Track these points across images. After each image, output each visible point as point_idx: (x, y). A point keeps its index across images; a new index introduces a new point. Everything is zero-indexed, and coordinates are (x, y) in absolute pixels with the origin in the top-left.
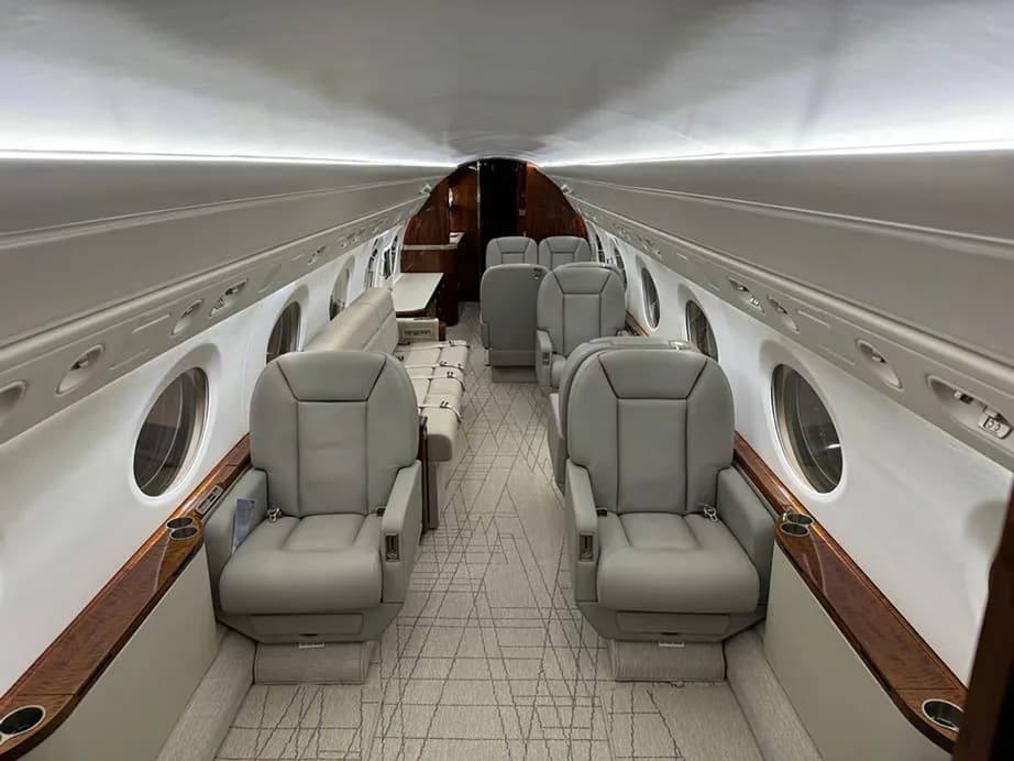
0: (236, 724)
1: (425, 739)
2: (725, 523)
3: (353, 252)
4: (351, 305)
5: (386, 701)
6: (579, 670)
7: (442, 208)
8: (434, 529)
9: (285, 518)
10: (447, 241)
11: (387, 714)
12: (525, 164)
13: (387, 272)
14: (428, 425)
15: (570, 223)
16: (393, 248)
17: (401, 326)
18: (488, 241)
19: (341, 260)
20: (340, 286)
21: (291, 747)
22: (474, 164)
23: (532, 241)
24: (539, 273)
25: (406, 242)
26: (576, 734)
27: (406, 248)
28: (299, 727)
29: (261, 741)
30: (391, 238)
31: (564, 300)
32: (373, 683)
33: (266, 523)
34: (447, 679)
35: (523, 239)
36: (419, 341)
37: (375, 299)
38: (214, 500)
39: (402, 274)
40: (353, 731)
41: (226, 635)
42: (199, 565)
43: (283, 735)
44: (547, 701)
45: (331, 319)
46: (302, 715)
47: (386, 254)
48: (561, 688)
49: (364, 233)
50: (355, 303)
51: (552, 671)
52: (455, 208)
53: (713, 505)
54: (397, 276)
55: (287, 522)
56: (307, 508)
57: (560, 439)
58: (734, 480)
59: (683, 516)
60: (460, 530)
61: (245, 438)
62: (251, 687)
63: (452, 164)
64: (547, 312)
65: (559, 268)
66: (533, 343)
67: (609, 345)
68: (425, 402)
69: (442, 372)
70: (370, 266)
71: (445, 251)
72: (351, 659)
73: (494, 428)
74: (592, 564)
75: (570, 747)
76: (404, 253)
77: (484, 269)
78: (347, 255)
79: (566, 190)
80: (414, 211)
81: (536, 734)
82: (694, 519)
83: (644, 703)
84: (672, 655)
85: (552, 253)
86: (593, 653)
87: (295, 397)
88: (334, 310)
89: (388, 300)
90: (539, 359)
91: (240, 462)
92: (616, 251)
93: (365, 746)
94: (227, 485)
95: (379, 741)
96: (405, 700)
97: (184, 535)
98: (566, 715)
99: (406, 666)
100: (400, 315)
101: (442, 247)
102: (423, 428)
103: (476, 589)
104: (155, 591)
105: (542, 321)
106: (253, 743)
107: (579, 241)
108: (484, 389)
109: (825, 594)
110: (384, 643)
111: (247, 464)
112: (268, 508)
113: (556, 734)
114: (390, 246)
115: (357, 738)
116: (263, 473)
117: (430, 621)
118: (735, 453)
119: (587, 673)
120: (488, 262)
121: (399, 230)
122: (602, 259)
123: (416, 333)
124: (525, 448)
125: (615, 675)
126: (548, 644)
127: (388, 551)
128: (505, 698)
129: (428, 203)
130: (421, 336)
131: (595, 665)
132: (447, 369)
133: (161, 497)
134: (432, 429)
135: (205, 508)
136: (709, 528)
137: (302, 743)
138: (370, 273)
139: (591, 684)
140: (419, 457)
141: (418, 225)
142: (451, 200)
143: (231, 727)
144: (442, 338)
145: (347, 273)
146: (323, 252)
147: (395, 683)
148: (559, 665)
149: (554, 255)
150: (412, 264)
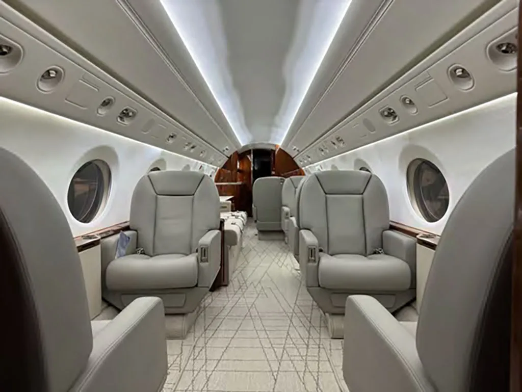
1: (219, 360)
5: (197, 346)
6: (310, 335)
8: (226, 286)
9: (145, 255)
11: (197, 350)
26: (310, 358)
31: (296, 191)
32: (190, 340)
34: (233, 338)
38: (108, 234)
40: (177, 356)
41: (106, 308)
44: (292, 346)
48: (300, 341)
51: (294, 335)
52: (240, 170)
53: (381, 247)
56: (158, 251)
59: (365, 255)
72: (178, 324)
74: (315, 264)
75: (306, 363)
81: (285, 358)
86: (318, 329)
87: (156, 192)
93: (183, 362)
94: (116, 233)
95: (191, 360)
96: (208, 345)
98: (303, 351)
99: (209, 333)
105: (284, 202)
110: (196, 325)
112: (137, 248)
113: (298, 358)
115: (179, 359)
116: (135, 233)
119: (315, 336)
125: (331, 336)
126: (291, 325)
127: (202, 256)
128: (266, 345)
131: (319, 333)
134: (227, 228)
136: (380, 259)
139: (318, 340)
142: (238, 167)
144: (233, 211)
147: (202, 339)
148: (298, 333)
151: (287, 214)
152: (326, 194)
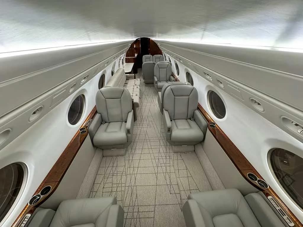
0: (101, 166)
1: (138, 167)
2: (196, 122)
3: (115, 61)
4: (116, 72)
5: (130, 159)
6: (166, 150)
7: (133, 49)
8: (136, 120)
9: (106, 123)
10: (135, 56)
11: (130, 162)
12: (150, 39)
13: (123, 63)
14: (134, 101)
15: (159, 52)
16: (124, 58)
17: (127, 76)
18: (143, 56)
19: (113, 63)
20: (113, 68)
21: (112, 171)
22: (139, 39)
23: (152, 56)
24: (154, 64)
25: (126, 56)
26: (167, 165)
27: (126, 58)
28: (113, 166)
29: (106, 170)
30: (123, 56)
31: (159, 70)
32: (127, 155)
33: (102, 125)
34: (141, 154)
35: (150, 55)
36: (130, 79)
37: (121, 71)
38: (90, 122)
39: (126, 63)
40: (124, 167)
41: (96, 149)
42: (88, 138)
43: (110, 169)
44: (161, 158)
45: (112, 76)
46: (113, 163)
47: (122, 59)
48: (163, 155)
49: (117, 57)
50: (117, 72)
51: (161, 151)
52: (136, 48)
53: (193, 118)
54: (125, 64)
55: (107, 124)
56: (110, 121)
57: (161, 103)
58: (198, 113)
59: (186, 119)
60: (141, 120)
61: (95, 107)
62: (102, 158)
63: (135, 39)
64: (156, 72)
65: (158, 63)
66: (153, 79)
67: (172, 84)
68: (133, 94)
69: (135, 87)
70: (119, 63)
71: (134, 58)
72: (122, 151)
73: (146, 96)
74: (170, 133)
75: (166, 168)
76: (126, 59)
77: (142, 63)
78: (114, 62)
79: (159, 45)
80: (127, 50)
81: (159, 165)
82: (189, 120)
83: (179, 158)
84: (185, 148)
85: (156, 58)
86: (169, 146)
87: (105, 98)
88: (112, 73)
89: (124, 70)
90: (155, 82)
91: (95, 112)
92: (169, 59)
93: (126, 170)
94: (93, 118)
95: (129, 168)
96: (133, 159)
97: (84, 132)
98: (165, 160)
99: (133, 151)
100: (126, 73)
101: (133, 57)
102: (133, 102)
103: (145, 133)
104: (79, 146)
105: (155, 74)
106: (104, 171)
107: (161, 56)
108: (144, 88)
109: (217, 138)
111: (96, 112)
112: (102, 121)
113: (163, 165)
114: (123, 58)
116: (100, 115)
117: (137, 141)
118: (198, 107)
119: (168, 151)
120: (143, 62)
121: (125, 54)
122: (166, 60)
123: (130, 77)
124: (152, 101)
125: (173, 151)
126: (160, 145)
127: (128, 132)
128: (153, 157)
129: (130, 47)
130: (131, 78)
131: (169, 149)
132: (136, 86)
133: (76, 124)
134: (135, 101)
135: (88, 124)
136: (193, 123)
137: (114, 170)
138: (119, 64)
139: (169, 154)
140: (133, 109)
141: (128, 52)
142: (135, 47)
143: (99, 167)
144: (135, 78)
145: (114, 65)
146: (108, 63)
147: (131, 155)
148: (163, 149)
149: (156, 59)
150: (128, 61)
151: (156, 82)
152: (174, 96)
